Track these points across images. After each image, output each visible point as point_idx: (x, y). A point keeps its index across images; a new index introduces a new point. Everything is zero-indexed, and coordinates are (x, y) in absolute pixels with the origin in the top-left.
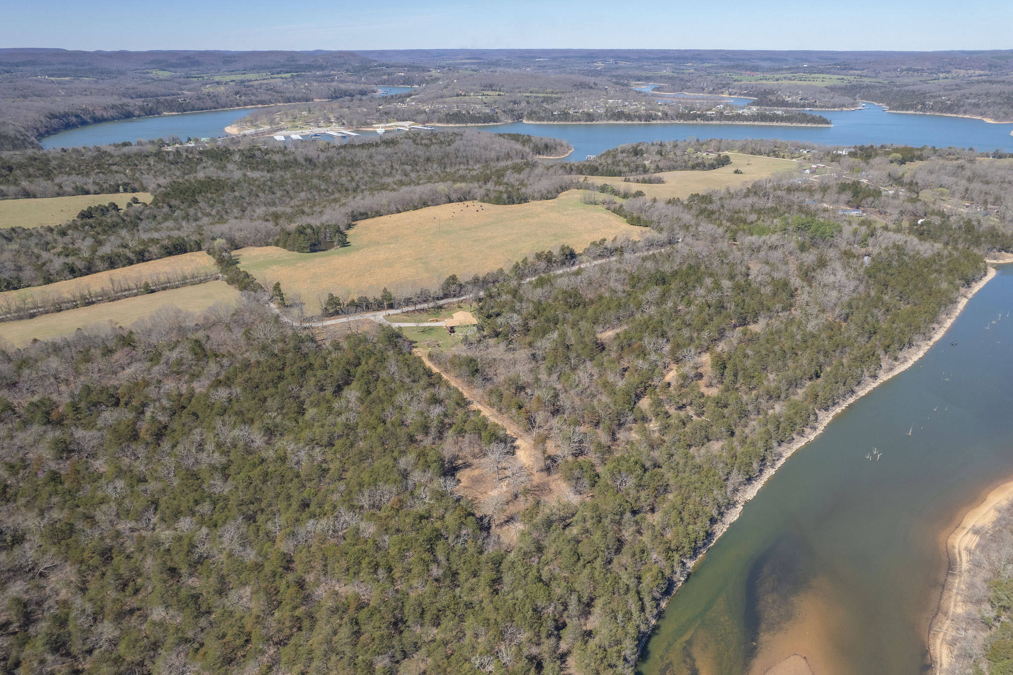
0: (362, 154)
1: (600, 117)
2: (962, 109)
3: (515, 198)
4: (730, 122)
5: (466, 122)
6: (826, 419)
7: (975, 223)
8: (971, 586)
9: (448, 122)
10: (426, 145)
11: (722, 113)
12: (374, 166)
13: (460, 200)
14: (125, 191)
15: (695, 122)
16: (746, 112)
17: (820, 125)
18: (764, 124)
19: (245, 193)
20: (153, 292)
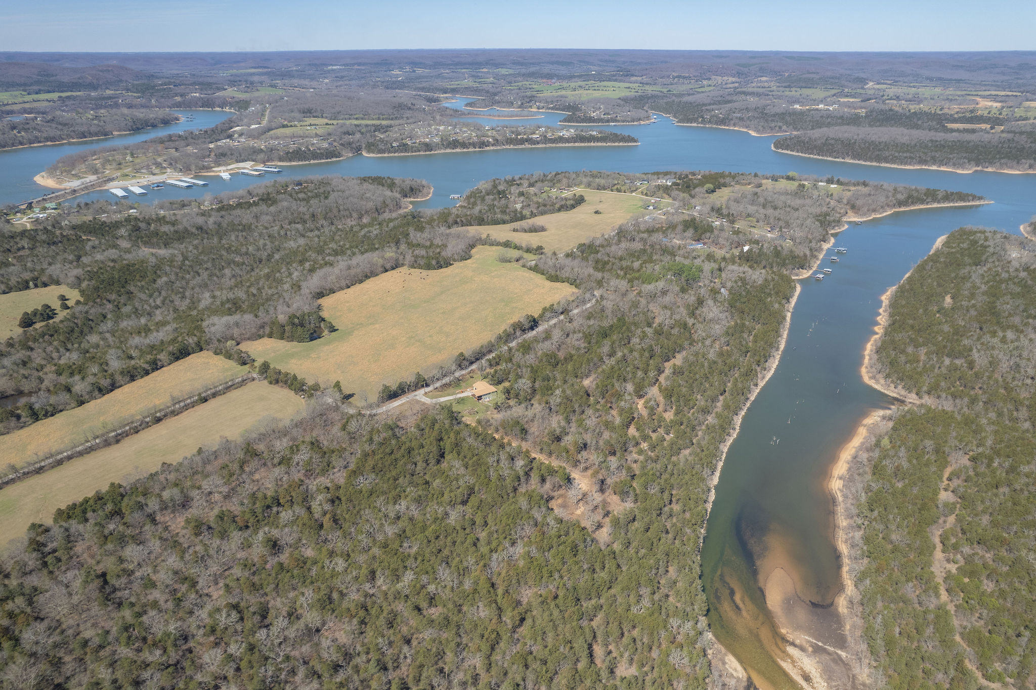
0: (246, 216)
1: (437, 147)
2: (732, 122)
3: (442, 263)
4: (554, 145)
5: (309, 159)
6: (738, 420)
7: (779, 248)
8: (847, 509)
9: (290, 161)
10: (304, 199)
11: (545, 136)
12: (267, 228)
13: (393, 268)
14: (36, 286)
15: (523, 146)
16: (565, 134)
17: (630, 144)
18: (583, 144)
19: (173, 277)
20: (206, 400)
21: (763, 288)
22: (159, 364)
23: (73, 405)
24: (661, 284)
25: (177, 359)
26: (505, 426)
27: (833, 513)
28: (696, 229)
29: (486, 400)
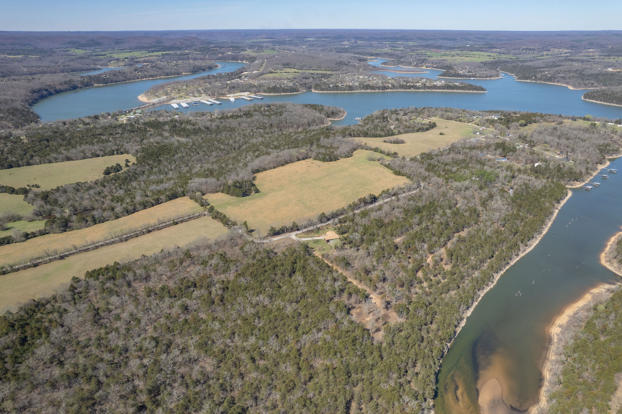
0: (234, 123)
1: (357, 88)
2: (556, 80)
3: (333, 158)
4: (430, 90)
5: (280, 92)
6: (497, 277)
7: (562, 166)
8: (558, 348)
9: (270, 92)
10: (268, 115)
11: (425, 85)
12: (243, 131)
13: (303, 159)
14: (117, 154)
15: (410, 90)
16: (438, 83)
17: (480, 92)
18: (448, 91)
19: (184, 154)
20: (177, 224)
21: (540, 191)
22: (160, 201)
23: (113, 218)
24: (467, 183)
25: (170, 199)
26: (337, 260)
27: (547, 349)
28: (504, 149)
29: (332, 243)
